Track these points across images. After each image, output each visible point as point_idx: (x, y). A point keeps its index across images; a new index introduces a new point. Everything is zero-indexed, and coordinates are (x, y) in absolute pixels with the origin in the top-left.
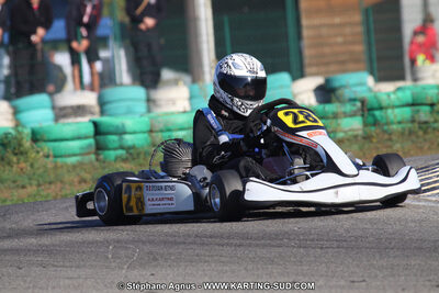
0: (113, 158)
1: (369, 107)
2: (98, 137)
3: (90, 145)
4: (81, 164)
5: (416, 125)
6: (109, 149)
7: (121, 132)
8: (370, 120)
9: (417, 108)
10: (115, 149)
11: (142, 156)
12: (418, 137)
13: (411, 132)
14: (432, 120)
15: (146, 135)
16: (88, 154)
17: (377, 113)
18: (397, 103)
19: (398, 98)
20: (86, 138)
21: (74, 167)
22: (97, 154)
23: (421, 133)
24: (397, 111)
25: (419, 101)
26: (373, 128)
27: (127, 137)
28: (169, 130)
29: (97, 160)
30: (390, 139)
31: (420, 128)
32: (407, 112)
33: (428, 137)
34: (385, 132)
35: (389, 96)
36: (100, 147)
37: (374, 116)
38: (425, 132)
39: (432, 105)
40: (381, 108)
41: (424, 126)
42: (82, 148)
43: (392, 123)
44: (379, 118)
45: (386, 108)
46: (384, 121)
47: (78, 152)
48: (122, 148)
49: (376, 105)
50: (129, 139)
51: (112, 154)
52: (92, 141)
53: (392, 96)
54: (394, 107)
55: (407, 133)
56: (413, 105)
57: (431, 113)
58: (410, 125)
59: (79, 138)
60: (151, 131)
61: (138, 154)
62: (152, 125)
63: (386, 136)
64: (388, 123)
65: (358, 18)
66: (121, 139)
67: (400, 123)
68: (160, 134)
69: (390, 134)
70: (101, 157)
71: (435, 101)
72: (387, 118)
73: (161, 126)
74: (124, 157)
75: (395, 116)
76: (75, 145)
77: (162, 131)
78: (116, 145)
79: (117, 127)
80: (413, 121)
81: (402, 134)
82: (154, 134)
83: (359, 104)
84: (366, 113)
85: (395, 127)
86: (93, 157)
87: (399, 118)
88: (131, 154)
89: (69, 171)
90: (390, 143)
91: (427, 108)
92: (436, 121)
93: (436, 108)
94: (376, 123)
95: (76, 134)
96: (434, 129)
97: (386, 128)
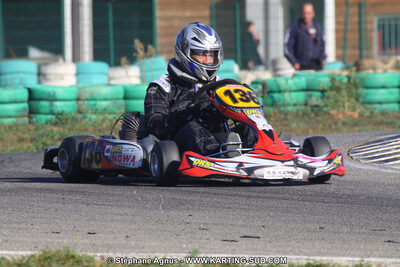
0: (43, 122)
1: (269, 89)
2: (32, 103)
3: (24, 109)
4: (16, 125)
5: (309, 108)
6: (40, 113)
7: (52, 99)
8: (269, 101)
9: (310, 93)
10: (46, 114)
11: (69, 121)
12: (310, 119)
13: (305, 114)
14: (323, 104)
15: (74, 103)
16: (23, 116)
17: (276, 95)
18: (294, 88)
19: (295, 84)
20: (21, 102)
21: (10, 127)
22: (29, 117)
23: (313, 115)
24: (294, 95)
25: (312, 88)
26: (271, 109)
27: (57, 103)
28: (95, 100)
29: (30, 122)
30: (286, 119)
31: (312, 110)
32: (301, 96)
33: (319, 118)
34: (281, 112)
35: (287, 80)
36: (32, 112)
37: (272, 97)
38: (317, 115)
39: (323, 91)
40: (280, 91)
41: (315, 109)
42: (18, 111)
43: (288, 105)
44: (277, 100)
45: (285, 91)
46: (281, 103)
47: (13, 114)
48: (52, 113)
49: (275, 89)
50: (59, 106)
51: (42, 118)
52: (26, 105)
53: (290, 82)
54: (291, 91)
55: (301, 114)
56: (307, 90)
57: (322, 97)
58: (303, 108)
59: (15, 102)
60: (78, 99)
61: (67, 119)
62: (79, 94)
63: (283, 116)
64: (285, 105)
65: (206, 12)
66: (52, 105)
67: (295, 105)
68: (86, 102)
69: (286, 115)
70: (34, 120)
71: (326, 88)
72: (284, 100)
73: (88, 96)
74: (54, 121)
75: (291, 99)
76: (12, 108)
77: (88, 100)
78: (47, 110)
79: (49, 94)
80: (306, 104)
81: (297, 115)
82: (81, 103)
83: (260, 87)
84: (266, 95)
85: (290, 108)
86: (26, 119)
87: (295, 101)
88: (59, 119)
89: (6, 131)
90: (286, 122)
91: (318, 94)
92: (326, 106)
93: (326, 94)
94: (274, 104)
95: (12, 98)
96: (325, 112)
97: (282, 109)
